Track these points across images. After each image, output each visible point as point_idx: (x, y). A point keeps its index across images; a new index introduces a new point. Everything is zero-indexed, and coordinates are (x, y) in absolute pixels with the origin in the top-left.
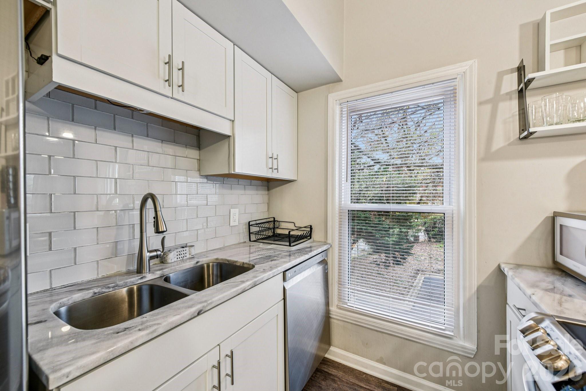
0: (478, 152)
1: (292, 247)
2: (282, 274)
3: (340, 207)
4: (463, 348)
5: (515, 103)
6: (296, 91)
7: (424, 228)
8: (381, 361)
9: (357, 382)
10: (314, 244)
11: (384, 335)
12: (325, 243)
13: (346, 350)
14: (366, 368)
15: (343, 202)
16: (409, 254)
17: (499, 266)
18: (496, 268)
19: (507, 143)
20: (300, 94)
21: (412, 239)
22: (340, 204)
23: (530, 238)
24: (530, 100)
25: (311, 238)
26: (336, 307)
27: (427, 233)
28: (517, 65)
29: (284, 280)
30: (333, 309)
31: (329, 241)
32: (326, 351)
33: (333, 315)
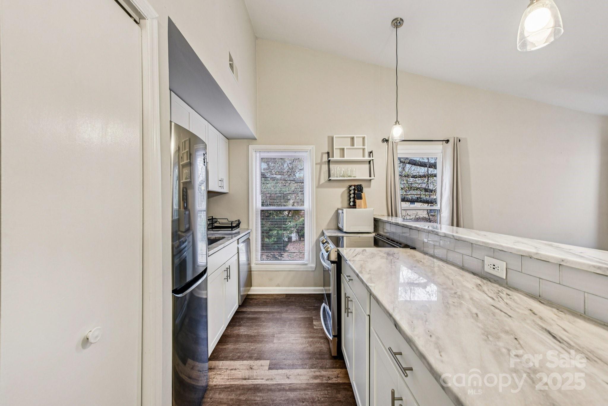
0: (316, 185)
1: (233, 231)
2: (237, 240)
3: (256, 209)
4: (311, 267)
5: (327, 166)
6: (228, 138)
7: (295, 230)
8: (278, 285)
9: (267, 297)
10: (241, 230)
11: (279, 272)
12: (248, 229)
13: (260, 286)
14: (271, 291)
15: (257, 206)
16: (285, 251)
17: (323, 231)
18: (321, 232)
19: (325, 181)
20: (230, 140)
21: (286, 240)
22: (256, 207)
23: (331, 219)
24: (331, 166)
25: (239, 227)
26: (254, 265)
27: (298, 234)
28: (327, 152)
29: (238, 244)
30: (253, 265)
31: (250, 228)
32: (249, 290)
33: (253, 269)
